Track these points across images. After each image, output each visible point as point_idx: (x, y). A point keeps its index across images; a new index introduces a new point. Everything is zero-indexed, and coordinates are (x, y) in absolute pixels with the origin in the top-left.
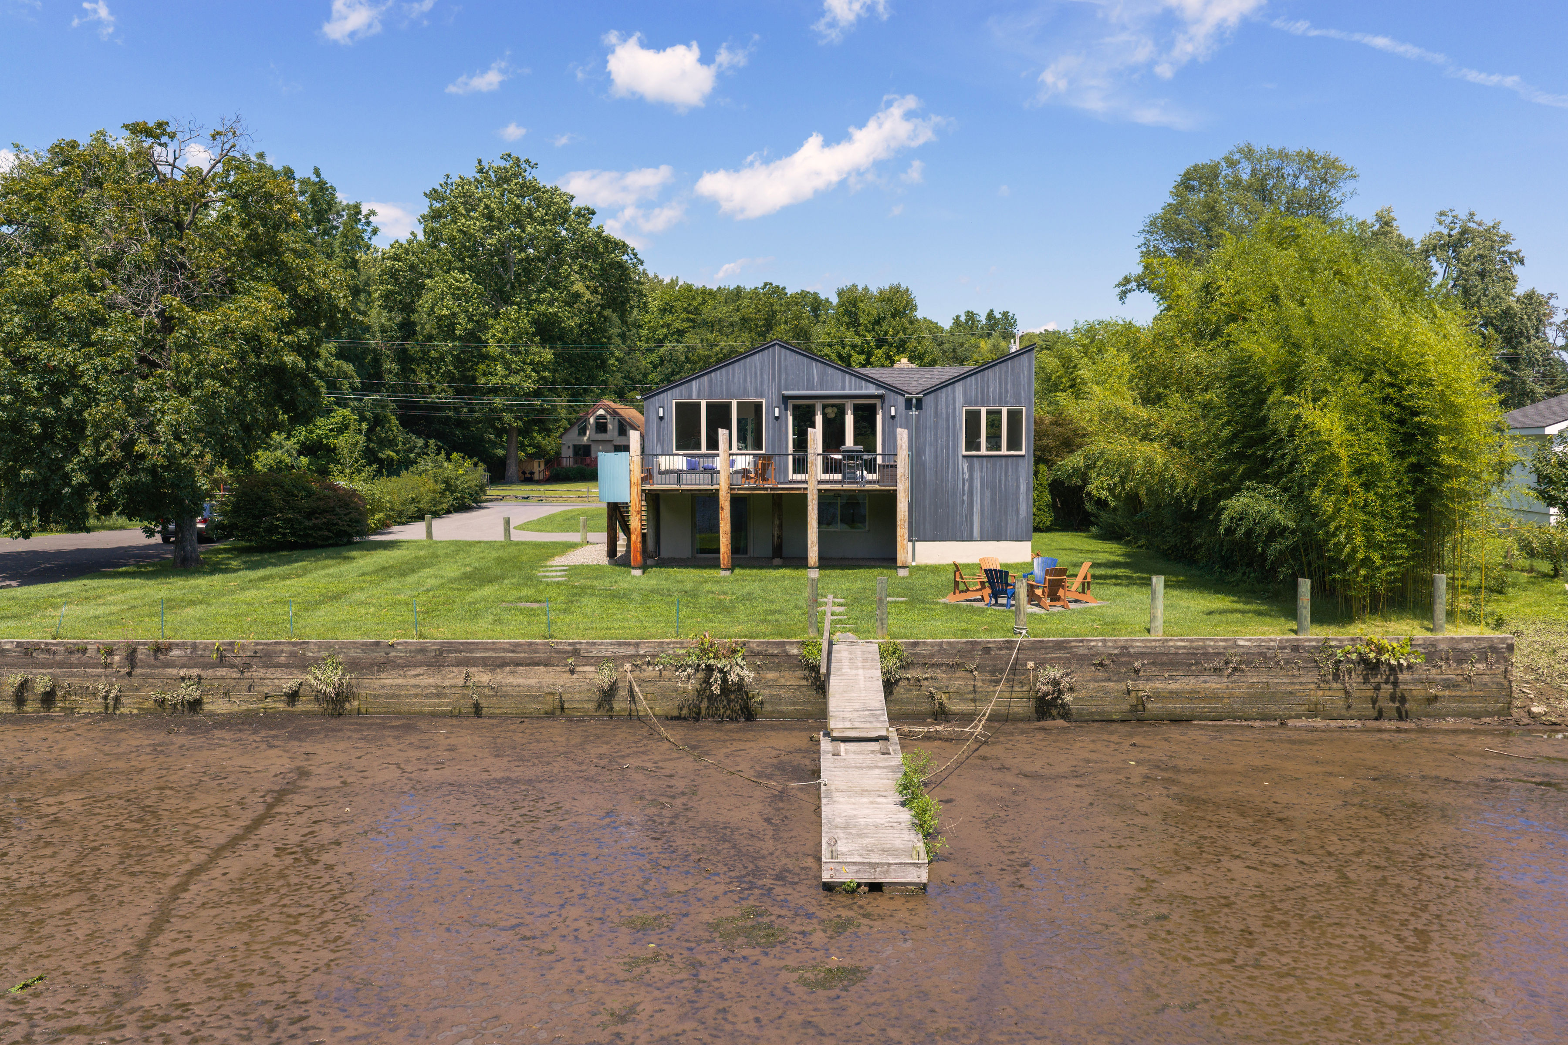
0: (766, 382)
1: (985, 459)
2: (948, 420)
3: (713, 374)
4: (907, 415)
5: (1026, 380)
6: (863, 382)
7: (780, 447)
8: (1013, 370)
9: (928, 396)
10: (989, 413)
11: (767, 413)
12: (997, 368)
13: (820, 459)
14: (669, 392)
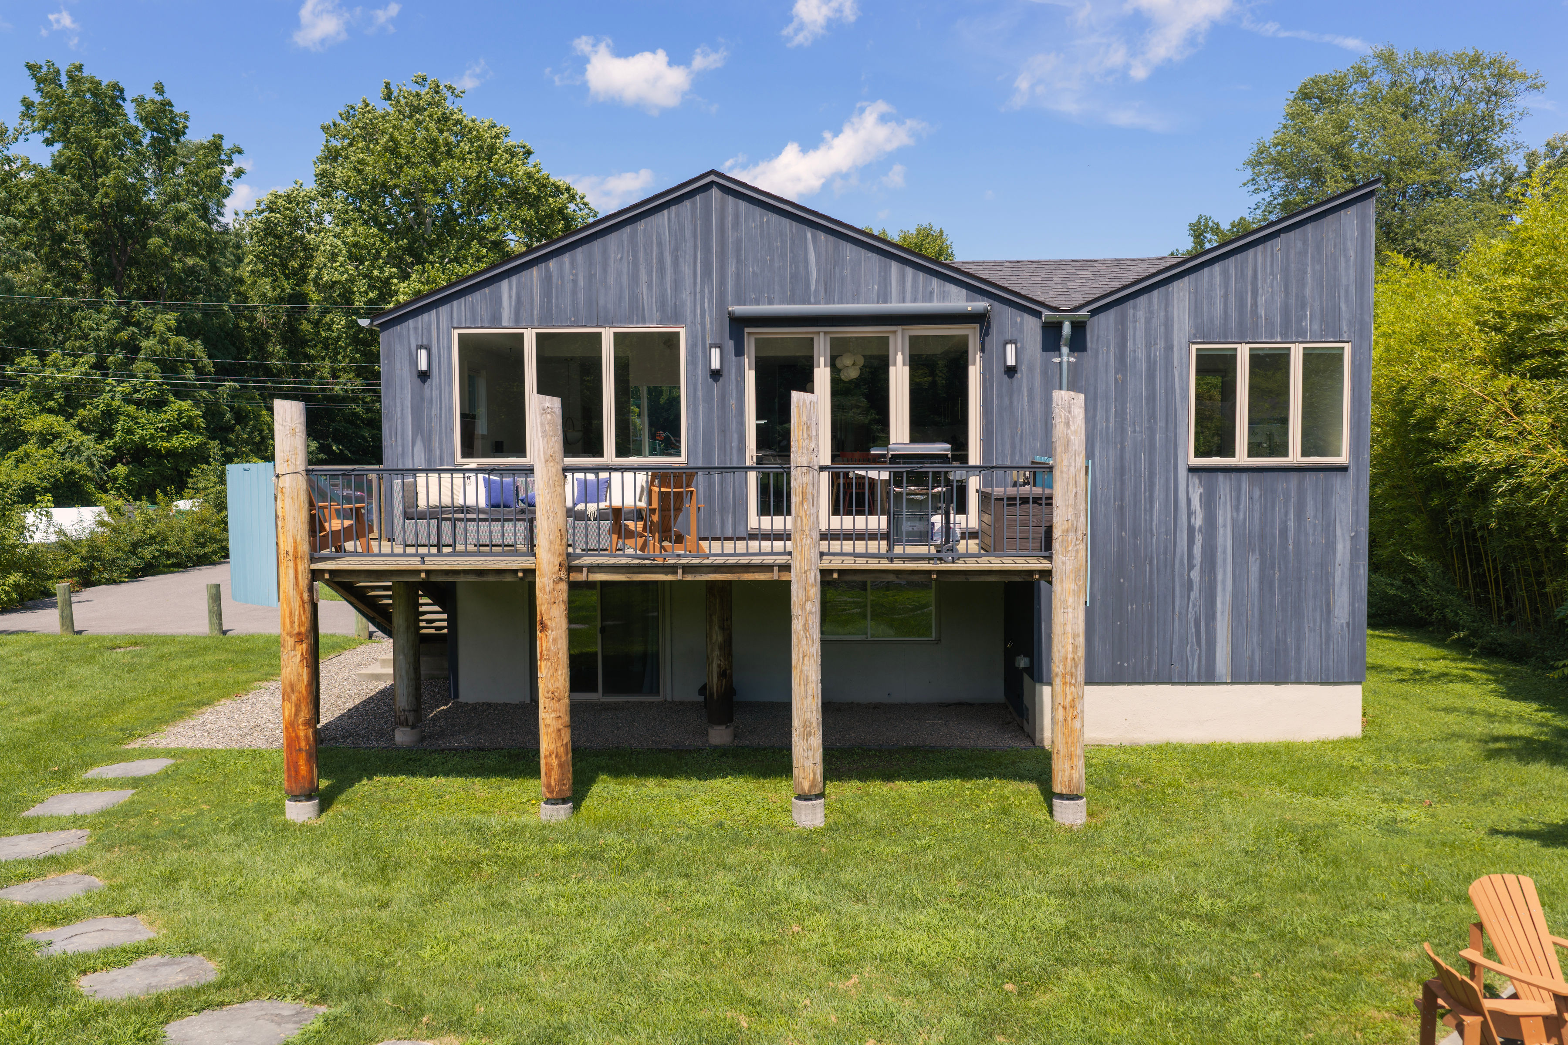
0: (688, 282)
1: (1244, 476)
2: (1151, 377)
3: (552, 264)
4: (1046, 364)
5: (1352, 273)
6: (935, 282)
7: (723, 449)
8: (1318, 247)
9: (1102, 316)
10: (1256, 359)
11: (691, 362)
12: (1277, 244)
13: (825, 477)
14: (444, 310)
